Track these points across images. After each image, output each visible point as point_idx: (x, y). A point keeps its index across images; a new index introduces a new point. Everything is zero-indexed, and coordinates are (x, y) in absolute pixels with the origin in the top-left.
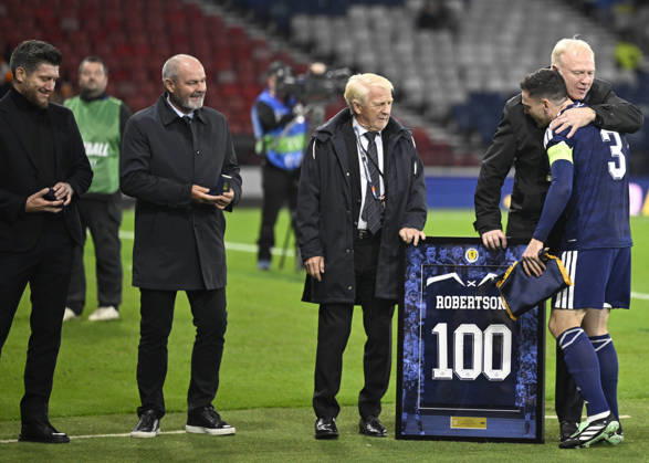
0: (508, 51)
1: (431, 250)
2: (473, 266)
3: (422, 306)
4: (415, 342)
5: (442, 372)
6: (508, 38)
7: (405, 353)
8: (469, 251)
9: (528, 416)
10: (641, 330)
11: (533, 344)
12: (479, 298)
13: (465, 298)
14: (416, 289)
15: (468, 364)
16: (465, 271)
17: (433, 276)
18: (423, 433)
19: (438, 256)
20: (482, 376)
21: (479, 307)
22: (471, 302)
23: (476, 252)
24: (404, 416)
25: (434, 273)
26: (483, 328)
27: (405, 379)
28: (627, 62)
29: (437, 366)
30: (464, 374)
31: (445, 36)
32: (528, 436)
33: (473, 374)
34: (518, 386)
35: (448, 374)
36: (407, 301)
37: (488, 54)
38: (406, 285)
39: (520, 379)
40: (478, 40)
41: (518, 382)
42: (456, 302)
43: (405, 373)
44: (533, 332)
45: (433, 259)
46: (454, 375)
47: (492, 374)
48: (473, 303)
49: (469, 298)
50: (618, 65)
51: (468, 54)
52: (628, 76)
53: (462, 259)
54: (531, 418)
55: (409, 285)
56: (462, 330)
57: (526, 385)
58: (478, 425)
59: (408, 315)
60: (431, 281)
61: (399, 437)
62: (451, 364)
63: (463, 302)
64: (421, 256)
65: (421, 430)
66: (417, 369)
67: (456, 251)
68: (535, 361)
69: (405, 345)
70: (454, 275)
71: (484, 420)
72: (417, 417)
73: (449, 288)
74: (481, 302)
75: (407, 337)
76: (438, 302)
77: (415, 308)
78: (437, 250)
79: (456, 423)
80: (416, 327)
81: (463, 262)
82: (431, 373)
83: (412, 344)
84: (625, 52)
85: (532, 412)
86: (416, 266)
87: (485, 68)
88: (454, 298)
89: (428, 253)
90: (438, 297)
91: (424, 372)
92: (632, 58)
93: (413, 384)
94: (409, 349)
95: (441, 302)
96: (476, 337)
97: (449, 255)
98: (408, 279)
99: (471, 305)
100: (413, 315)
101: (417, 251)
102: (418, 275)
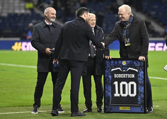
1: (112, 62)
2: (125, 66)
3: (110, 77)
4: (109, 87)
5: (117, 95)
7: (106, 90)
8: (123, 62)
9: (142, 106)
11: (142, 87)
12: (126, 75)
13: (123, 74)
14: (109, 72)
15: (124, 92)
16: (122, 67)
17: (113, 69)
18: (112, 111)
19: (114, 63)
20: (128, 96)
21: (127, 77)
22: (124, 76)
23: (125, 62)
24: (106, 107)
26: (128, 83)
27: (106, 97)
29: (115, 93)
30: (123, 95)
32: (142, 112)
33: (126, 95)
34: (138, 98)
35: (119, 95)
36: (106, 75)
38: (105, 71)
39: (139, 96)
41: (138, 97)
42: (120, 76)
43: (106, 95)
44: (142, 84)
45: (113, 64)
46: (120, 95)
47: (131, 95)
48: (125, 76)
49: (124, 75)
53: (121, 64)
54: (143, 107)
55: (106, 71)
56: (122, 83)
57: (141, 98)
58: (128, 109)
59: (106, 79)
60: (112, 70)
61: (105, 112)
62: (119, 92)
63: (122, 76)
64: (110, 63)
65: (111, 110)
66: (110, 94)
67: (120, 62)
68: (143, 91)
69: (106, 87)
70: (119, 68)
71: (129, 107)
72: (110, 107)
73: (118, 72)
74: (127, 76)
75: (106, 85)
76: (115, 76)
77: (108, 77)
78: (114, 62)
79: (121, 108)
80: (109, 83)
81: (121, 65)
82: (114, 95)
83: (108, 87)
85: (142, 105)
86: (108, 66)
88: (119, 74)
89: (111, 62)
90: (115, 74)
91: (111, 95)
93: (108, 98)
94: (107, 89)
95: (116, 76)
96: (126, 85)
97: (117, 63)
98: (106, 69)
99: (124, 77)
100: (108, 79)
101: (108, 62)
102: (109, 69)
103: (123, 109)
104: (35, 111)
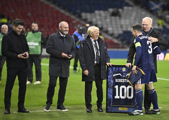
0: (132, 21)
1: (114, 68)
2: (124, 72)
3: (112, 81)
4: (110, 90)
5: (117, 97)
6: (132, 18)
8: (123, 68)
10: (164, 87)
12: (125, 80)
14: (111, 77)
15: (123, 95)
16: (122, 73)
18: (112, 111)
19: (116, 70)
20: (126, 98)
21: (126, 82)
23: (125, 69)
24: (108, 107)
25: (115, 73)
26: (127, 87)
27: (108, 98)
28: (161, 24)
29: (116, 95)
30: (122, 97)
31: (117, 18)
33: (124, 97)
35: (118, 97)
36: (108, 80)
37: (128, 22)
38: (108, 76)
40: (126, 18)
42: (120, 81)
43: (108, 97)
45: (115, 70)
46: (120, 98)
47: (129, 98)
49: (123, 79)
50: (159, 25)
51: (123, 22)
52: (161, 27)
53: (122, 70)
55: (109, 76)
56: (122, 87)
58: (126, 109)
59: (109, 83)
60: (114, 75)
61: (107, 112)
62: (119, 95)
63: (122, 81)
65: (112, 110)
66: (111, 96)
67: (120, 69)
69: (108, 90)
70: (120, 74)
71: (127, 108)
72: (111, 107)
73: (119, 77)
75: (109, 89)
77: (110, 82)
78: (116, 68)
79: (120, 109)
80: (111, 86)
82: (114, 97)
84: (160, 22)
86: (111, 72)
87: (127, 25)
88: (120, 79)
89: (113, 69)
91: (113, 97)
92: (162, 23)
93: (110, 100)
94: (109, 91)
95: (117, 80)
96: (125, 89)
97: (118, 69)
98: (109, 75)
99: (124, 81)
100: (110, 83)
101: (111, 68)
102: (111, 74)
103: (122, 109)
104: (48, 108)
